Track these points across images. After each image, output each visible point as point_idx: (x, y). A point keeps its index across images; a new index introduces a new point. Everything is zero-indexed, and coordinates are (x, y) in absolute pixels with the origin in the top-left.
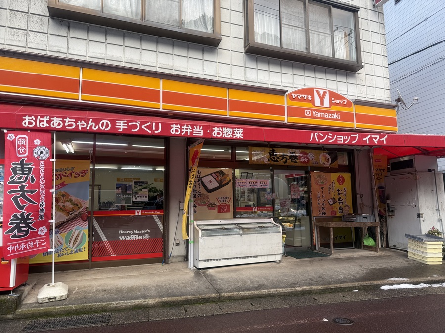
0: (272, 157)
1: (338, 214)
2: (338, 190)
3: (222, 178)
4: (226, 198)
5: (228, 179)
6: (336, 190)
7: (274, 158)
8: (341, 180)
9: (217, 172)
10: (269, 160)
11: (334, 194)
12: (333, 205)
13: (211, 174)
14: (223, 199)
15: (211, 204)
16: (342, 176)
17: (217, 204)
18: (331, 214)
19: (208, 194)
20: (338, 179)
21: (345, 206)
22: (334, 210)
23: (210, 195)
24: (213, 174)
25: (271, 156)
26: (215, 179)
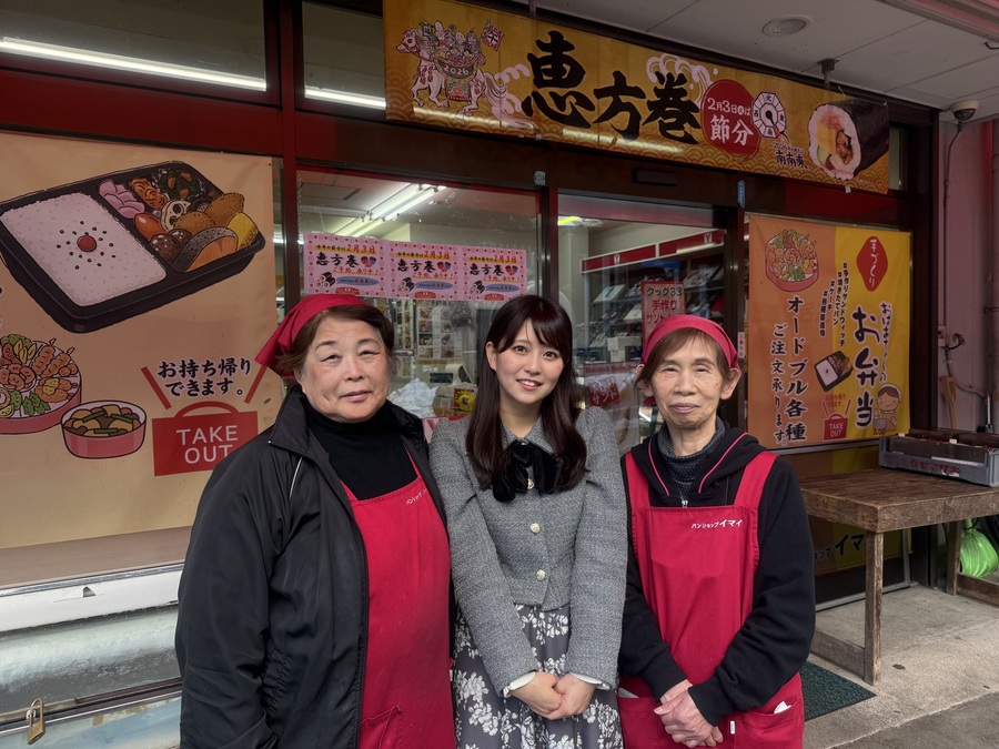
0: (544, 92)
1: (854, 433)
2: (859, 316)
3: (192, 221)
4: (229, 366)
5: (240, 228)
6: (849, 315)
7: (560, 101)
8: (872, 265)
9: (146, 174)
10: (526, 105)
11: (841, 336)
12: (836, 390)
13: (90, 188)
14: (201, 377)
15: (100, 414)
16: (878, 244)
17: (152, 410)
18: (827, 436)
19: (65, 339)
20: (864, 259)
21: (881, 393)
22: (840, 411)
23: (87, 348)
24: (106, 187)
25: (539, 82)
26: (130, 225)
